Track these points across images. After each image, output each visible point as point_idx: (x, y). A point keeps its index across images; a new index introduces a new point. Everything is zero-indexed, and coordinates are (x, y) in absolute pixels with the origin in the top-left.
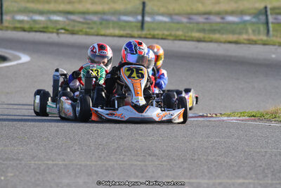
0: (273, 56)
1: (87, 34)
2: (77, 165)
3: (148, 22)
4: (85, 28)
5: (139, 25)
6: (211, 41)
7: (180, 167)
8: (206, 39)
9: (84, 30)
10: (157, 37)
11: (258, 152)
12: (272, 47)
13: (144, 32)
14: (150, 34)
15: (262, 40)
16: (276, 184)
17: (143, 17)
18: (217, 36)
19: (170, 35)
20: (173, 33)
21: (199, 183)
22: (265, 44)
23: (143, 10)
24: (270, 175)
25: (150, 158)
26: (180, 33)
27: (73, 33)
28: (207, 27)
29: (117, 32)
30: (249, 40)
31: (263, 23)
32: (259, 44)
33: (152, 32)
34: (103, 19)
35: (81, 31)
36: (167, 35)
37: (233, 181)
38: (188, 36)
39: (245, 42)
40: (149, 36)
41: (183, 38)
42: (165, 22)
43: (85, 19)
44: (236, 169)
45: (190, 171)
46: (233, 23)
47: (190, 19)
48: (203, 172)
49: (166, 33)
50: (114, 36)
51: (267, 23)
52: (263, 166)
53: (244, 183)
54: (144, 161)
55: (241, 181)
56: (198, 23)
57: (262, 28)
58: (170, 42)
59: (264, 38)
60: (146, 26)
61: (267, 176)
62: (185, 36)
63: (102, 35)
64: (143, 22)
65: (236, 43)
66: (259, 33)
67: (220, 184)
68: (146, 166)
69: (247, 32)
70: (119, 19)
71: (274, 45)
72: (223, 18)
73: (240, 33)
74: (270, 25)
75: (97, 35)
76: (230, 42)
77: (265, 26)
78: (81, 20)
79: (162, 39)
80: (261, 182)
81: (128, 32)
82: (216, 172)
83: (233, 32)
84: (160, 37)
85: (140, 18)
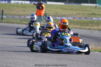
10: (11, 22)
23: (2, 13)
64: (2, 18)
72: (25, 17)
79: (13, 23)
85: (1, 16)
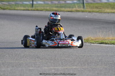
0: (86, 16)
1: (10, 9)
2: (8, 63)
3: (35, 4)
4: (9, 7)
5: (31, 5)
6: (61, 11)
7: (50, 62)
8: (59, 10)
9: (9, 8)
10: (38, 10)
11: (82, 56)
12: (85, 13)
13: (34, 8)
14: (36, 9)
15: (81, 10)
16: (89, 68)
17: (33, 2)
18: (63, 9)
19: (44, 9)
20: (45, 8)
21: (58, 68)
22: (83, 12)
24: (87, 65)
25: (38, 59)
26: (48, 8)
27: (4, 9)
28: (59, 6)
29: (22, 8)
30: (76, 10)
31: (82, 3)
32: (80, 12)
33: (37, 8)
34: (16, 3)
35: (7, 8)
36: (43, 9)
37: (71, 67)
38: (52, 10)
39: (75, 11)
40: (36, 10)
41: (49, 10)
42: (42, 4)
43: (9, 3)
44: (73, 62)
45: (54, 64)
46: (70, 4)
47: (52, 2)
48: (59, 64)
49: (42, 8)
50: (21, 10)
51: (83, 3)
52: (84, 61)
53: (76, 68)
54: (35, 61)
55: (75, 67)
56: (55, 4)
57: (82, 5)
58: (44, 12)
59: (83, 9)
60: (34, 5)
61: (85, 65)
62: (50, 9)
63: (16, 10)
64: (33, 4)
65: (71, 11)
66: (80, 7)
67: (66, 68)
68: (36, 62)
69: (75, 7)
70: (23, 3)
71: (86, 12)
72: (65, 2)
73: (73, 8)
74: (85, 4)
75: (14, 10)
76: (69, 11)
77: (83, 4)
78: (7, 4)
79: (41, 11)
80: (83, 67)
81: (27, 8)
82: (65, 64)
83: (70, 7)
84: (40, 10)
85: (31, 2)
